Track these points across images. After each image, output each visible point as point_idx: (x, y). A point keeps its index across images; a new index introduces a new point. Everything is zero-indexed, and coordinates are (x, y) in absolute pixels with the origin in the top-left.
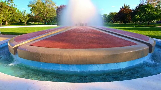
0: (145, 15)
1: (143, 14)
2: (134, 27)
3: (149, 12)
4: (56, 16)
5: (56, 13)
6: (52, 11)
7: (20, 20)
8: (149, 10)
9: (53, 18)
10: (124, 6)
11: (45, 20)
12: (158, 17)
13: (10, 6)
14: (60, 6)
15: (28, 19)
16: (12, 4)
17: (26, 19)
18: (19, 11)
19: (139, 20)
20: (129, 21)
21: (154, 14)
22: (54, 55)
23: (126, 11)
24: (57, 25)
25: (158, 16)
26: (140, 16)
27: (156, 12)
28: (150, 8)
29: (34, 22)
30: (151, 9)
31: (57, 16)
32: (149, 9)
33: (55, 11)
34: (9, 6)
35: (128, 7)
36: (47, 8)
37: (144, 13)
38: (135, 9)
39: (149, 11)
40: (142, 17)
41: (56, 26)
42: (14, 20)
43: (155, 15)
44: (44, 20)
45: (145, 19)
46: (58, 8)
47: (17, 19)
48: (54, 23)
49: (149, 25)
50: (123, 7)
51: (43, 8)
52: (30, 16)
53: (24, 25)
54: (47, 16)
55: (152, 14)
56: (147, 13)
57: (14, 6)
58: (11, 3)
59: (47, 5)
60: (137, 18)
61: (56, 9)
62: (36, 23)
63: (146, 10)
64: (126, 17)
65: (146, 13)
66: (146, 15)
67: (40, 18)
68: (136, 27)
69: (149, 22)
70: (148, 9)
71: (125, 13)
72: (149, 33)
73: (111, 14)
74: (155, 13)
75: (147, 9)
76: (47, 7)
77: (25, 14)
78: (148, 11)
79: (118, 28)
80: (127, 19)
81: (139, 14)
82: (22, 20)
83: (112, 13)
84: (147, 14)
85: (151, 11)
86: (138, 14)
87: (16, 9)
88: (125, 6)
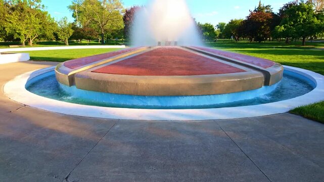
0: (296, 24)
1: (292, 23)
2: (273, 48)
3: (304, 19)
4: (123, 26)
5: (122, 22)
6: (115, 17)
7: (55, 35)
8: (303, 15)
9: (117, 31)
10: (258, 6)
11: (102, 35)
12: (320, 29)
13: (35, 7)
14: (132, 9)
15: (71, 34)
16: (38, 4)
17: (68, 33)
18: (52, 17)
19: (284, 34)
20: (266, 36)
21: (314, 23)
22: (126, 83)
23: (261, 17)
24: (126, 45)
25: (320, 27)
26: (285, 27)
27: (318, 19)
28: (305, 11)
29: (81, 40)
30: (308, 13)
31: (125, 27)
32: (304, 13)
33: (122, 18)
34: (32, 7)
35: (268, 9)
36: (106, 13)
37: (294, 22)
38: (278, 12)
39: (304, 17)
40: (291, 28)
41: (123, 47)
42: (44, 36)
43: (317, 25)
44: (99, 34)
45: (295, 33)
46: (126, 11)
47: (49, 33)
48: (119, 41)
49: (303, 45)
50: (257, 8)
51: (98, 13)
52: (73, 27)
53: (64, 44)
54: (105, 28)
55: (310, 23)
56: (300, 21)
57: (41, 7)
58: (35, 3)
59: (105, 6)
60: (279, 30)
61: (123, 14)
62: (84, 41)
63: (298, 15)
64: (261, 29)
65: (297, 20)
66: (298, 25)
67: (91, 32)
68: (276, 48)
69: (304, 38)
70: (302, 12)
71: (259, 21)
72: (291, 59)
73: (232, 23)
74: (316, 20)
75: (300, 13)
76: (106, 10)
77: (65, 23)
78: (301, 18)
79: (240, 49)
80: (262, 33)
81: (284, 24)
82: (60, 35)
83: (234, 20)
84: (300, 24)
85: (309, 17)
86: (282, 22)
87: (46, 13)
88: (260, 5)
